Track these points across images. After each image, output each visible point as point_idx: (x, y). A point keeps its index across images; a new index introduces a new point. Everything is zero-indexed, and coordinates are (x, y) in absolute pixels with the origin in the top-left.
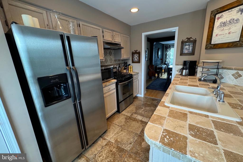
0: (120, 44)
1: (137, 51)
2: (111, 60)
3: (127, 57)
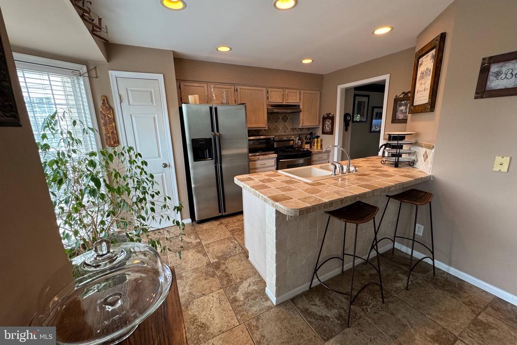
0: (299, 105)
1: (330, 115)
2: (285, 128)
3: (312, 124)
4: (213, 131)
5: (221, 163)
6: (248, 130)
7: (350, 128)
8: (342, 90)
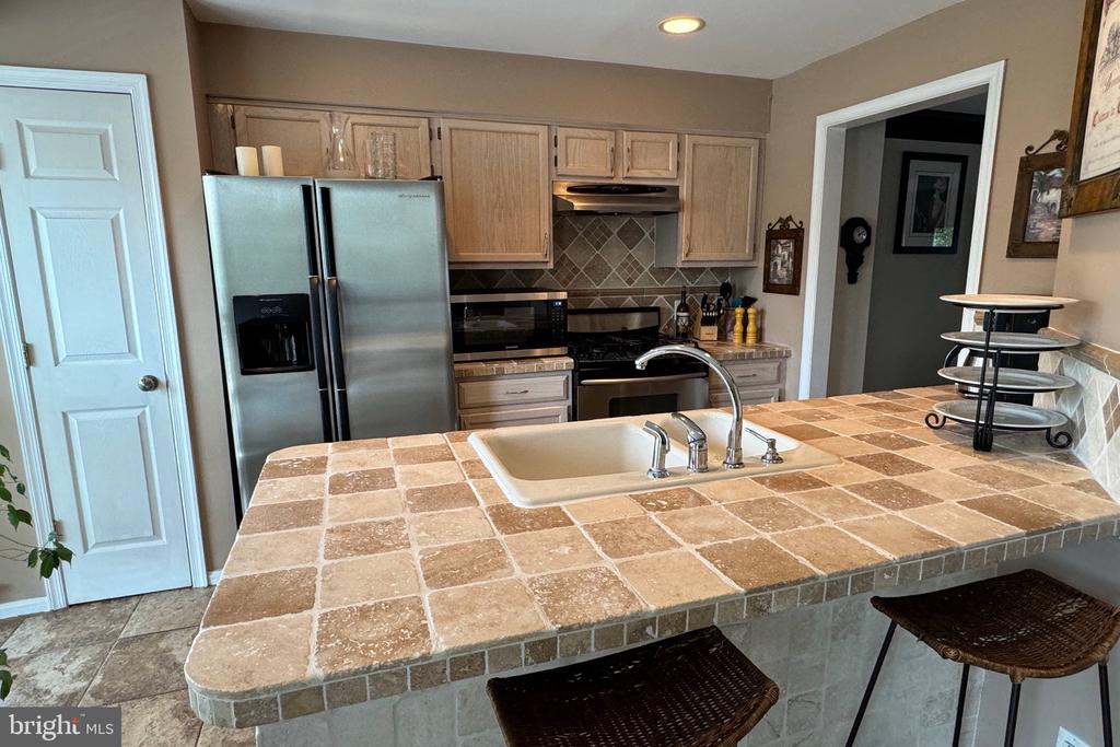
0: (676, 189)
1: (790, 223)
2: (632, 267)
3: (726, 256)
4: (314, 269)
5: (342, 384)
6: (450, 271)
7: (866, 272)
8: (831, 130)
